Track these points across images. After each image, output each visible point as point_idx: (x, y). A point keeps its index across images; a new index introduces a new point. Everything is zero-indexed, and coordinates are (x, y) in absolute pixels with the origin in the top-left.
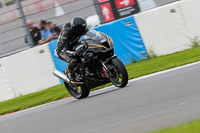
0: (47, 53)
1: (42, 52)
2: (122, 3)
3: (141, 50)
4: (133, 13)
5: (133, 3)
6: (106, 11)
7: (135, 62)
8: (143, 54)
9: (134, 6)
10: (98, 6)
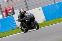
2: (9, 11)
4: (12, 14)
5: (13, 11)
6: (4, 14)
7: (13, 29)
9: (13, 12)
10: (2, 12)
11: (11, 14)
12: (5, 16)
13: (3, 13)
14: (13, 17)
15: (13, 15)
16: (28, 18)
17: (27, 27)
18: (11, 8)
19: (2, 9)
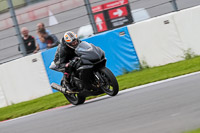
0: (40, 62)
1: (35, 61)
2: (115, 14)
3: (134, 60)
4: (126, 24)
5: (126, 14)
6: (99, 21)
7: (127, 73)
8: (136, 65)
9: (127, 17)
10: (92, 16)
11: (122, 23)
12: (101, 28)
13: (95, 20)
14: (126, 32)
15: (128, 26)
16: (85, 61)
17: (83, 87)
18: (122, 3)
19: (92, 6)
